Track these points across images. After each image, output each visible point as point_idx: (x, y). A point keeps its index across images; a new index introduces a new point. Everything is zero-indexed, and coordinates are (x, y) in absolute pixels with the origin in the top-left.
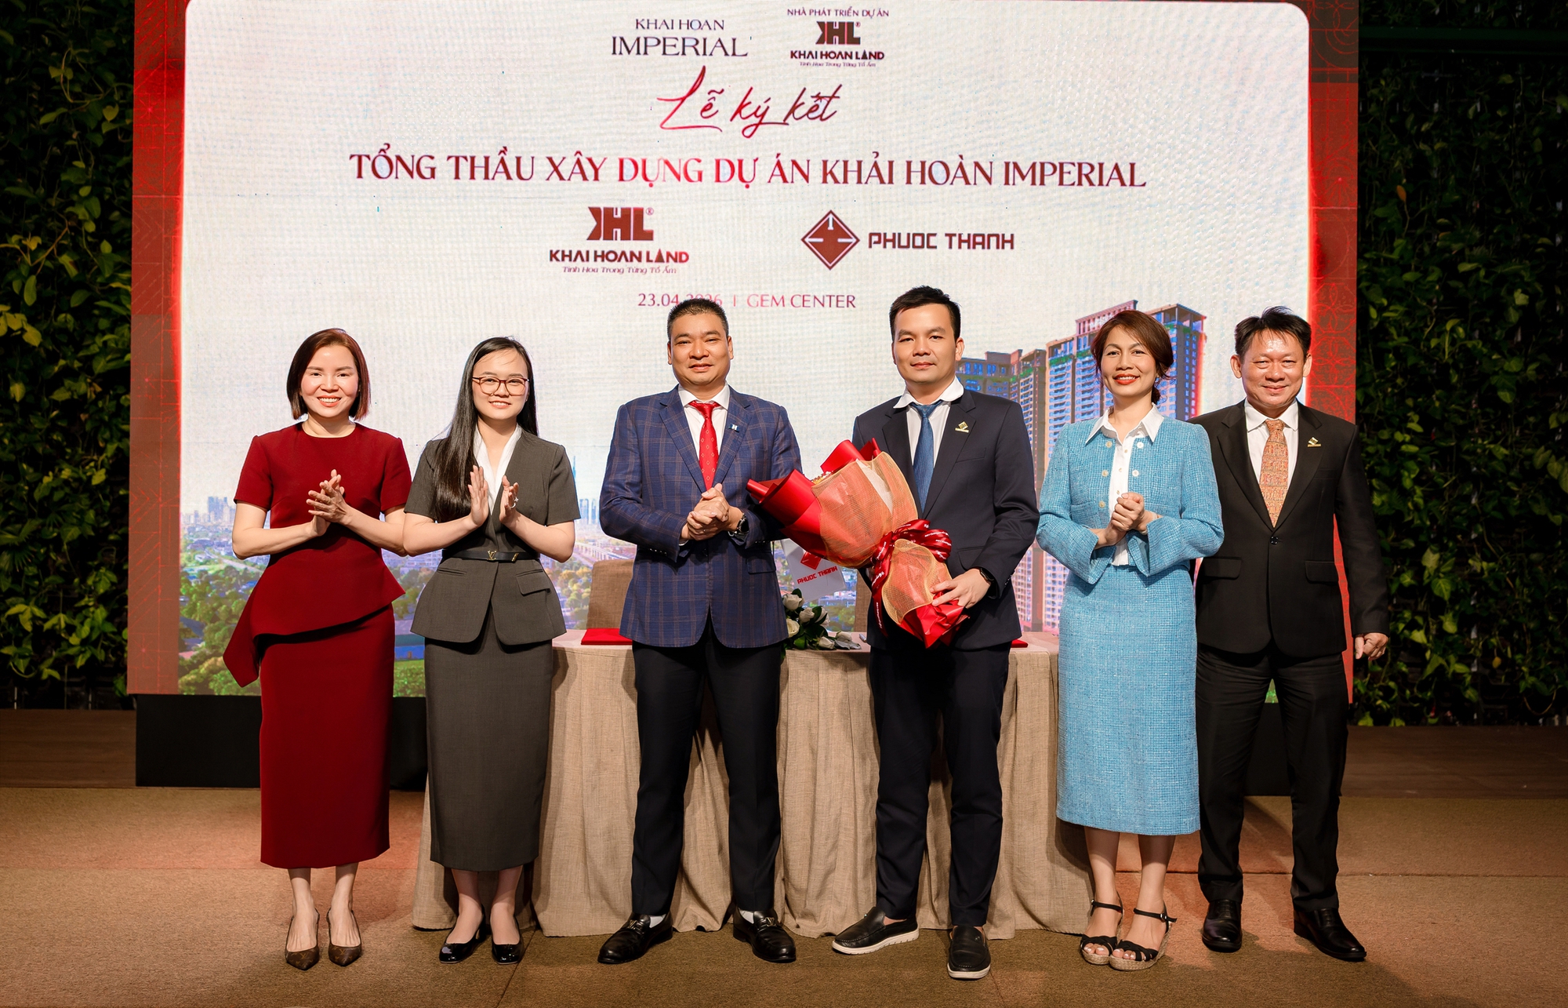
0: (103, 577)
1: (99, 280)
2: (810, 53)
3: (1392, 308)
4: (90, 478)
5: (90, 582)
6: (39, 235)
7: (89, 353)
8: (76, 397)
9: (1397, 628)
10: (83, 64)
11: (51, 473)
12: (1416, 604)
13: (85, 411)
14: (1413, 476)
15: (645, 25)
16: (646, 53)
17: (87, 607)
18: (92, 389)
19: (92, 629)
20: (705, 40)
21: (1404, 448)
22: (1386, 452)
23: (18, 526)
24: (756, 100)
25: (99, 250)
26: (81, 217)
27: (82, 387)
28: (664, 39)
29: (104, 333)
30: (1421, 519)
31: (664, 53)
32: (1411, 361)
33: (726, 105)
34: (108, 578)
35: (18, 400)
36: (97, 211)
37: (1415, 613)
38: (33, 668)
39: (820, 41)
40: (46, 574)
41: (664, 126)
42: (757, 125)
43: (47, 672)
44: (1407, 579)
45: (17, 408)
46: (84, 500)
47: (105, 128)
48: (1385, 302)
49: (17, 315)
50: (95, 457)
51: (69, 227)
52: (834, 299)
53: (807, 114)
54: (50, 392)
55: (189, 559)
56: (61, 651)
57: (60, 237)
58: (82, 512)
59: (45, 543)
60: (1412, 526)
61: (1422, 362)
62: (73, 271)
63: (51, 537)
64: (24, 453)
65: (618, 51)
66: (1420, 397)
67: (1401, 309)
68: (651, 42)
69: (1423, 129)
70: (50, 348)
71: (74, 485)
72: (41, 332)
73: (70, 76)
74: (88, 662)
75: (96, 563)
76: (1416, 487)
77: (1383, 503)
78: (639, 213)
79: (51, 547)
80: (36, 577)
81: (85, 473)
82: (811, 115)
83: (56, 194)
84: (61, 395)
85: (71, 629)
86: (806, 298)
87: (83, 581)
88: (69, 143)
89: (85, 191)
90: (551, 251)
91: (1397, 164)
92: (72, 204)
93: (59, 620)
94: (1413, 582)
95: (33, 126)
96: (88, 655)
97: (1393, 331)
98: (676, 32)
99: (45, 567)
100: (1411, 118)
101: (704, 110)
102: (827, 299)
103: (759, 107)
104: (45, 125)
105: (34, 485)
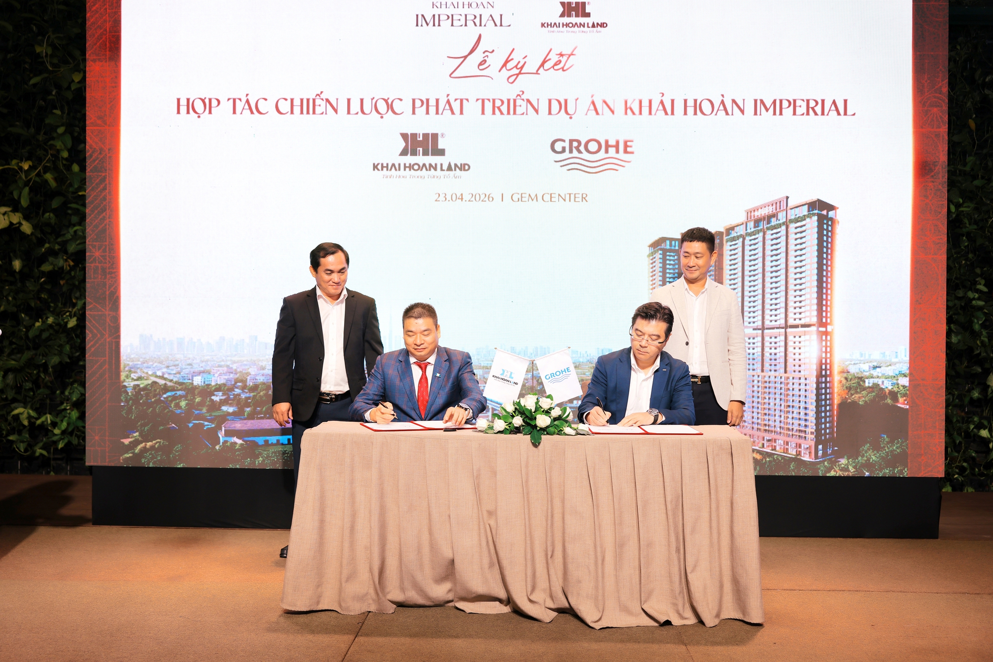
0: (76, 390)
1: (71, 189)
2: (555, 24)
3: (965, 205)
4: (67, 323)
5: (67, 393)
6: (31, 160)
7: (65, 239)
8: (56, 269)
9: (969, 428)
10: (60, 45)
11: (40, 320)
12: (982, 411)
13: (63, 279)
14: (980, 322)
15: (439, 6)
16: (439, 25)
17: (65, 409)
18: (67, 263)
19: (68, 424)
20: (481, 15)
21: (974, 302)
22: (961, 305)
23: (19, 356)
24: (517, 57)
25: (72, 170)
26: (58, 147)
27: (61, 262)
28: (452, 15)
29: (74, 225)
30: (986, 352)
31: (452, 25)
32: (979, 241)
33: (496, 61)
34: (79, 391)
35: (17, 270)
36: (69, 144)
37: (981, 418)
38: (29, 449)
39: (562, 15)
40: (38, 387)
41: (452, 76)
42: (517, 75)
43: (39, 451)
44: (976, 394)
45: (17, 276)
46: (63, 338)
47: (73, 87)
48: (961, 201)
49: (16, 214)
50: (70, 310)
51: (51, 154)
52: (572, 197)
53: (553, 67)
54: (39, 266)
55: (127, 377)
56: (48, 438)
57: (45, 161)
58: (61, 346)
59: (37, 367)
60: (980, 357)
61: (987, 243)
62: (53, 184)
63: (41, 363)
64: (22, 307)
65: (420, 24)
66: (985, 267)
67: (972, 205)
68: (443, 18)
69: (987, 80)
70: (39, 236)
71: (56, 328)
72: (33, 225)
73: (50, 52)
74: (65, 445)
75: (71, 380)
76: (982, 330)
77: (959, 341)
78: (435, 136)
79: (41, 369)
80: (31, 389)
81: (63, 320)
82: (556, 67)
83: (42, 133)
84: (46, 268)
85: (54, 424)
86: (553, 195)
87: (63, 393)
88: (50, 97)
89: (61, 130)
90: (374, 164)
91: (969, 104)
92: (53, 139)
93: (47, 418)
94: (980, 396)
95: (26, 86)
96: (66, 441)
97: (966, 221)
98: (460, 10)
99: (37, 383)
100: (979, 72)
101: (480, 64)
102: (568, 196)
103: (519, 62)
104: (35, 85)
105: (29, 328)
